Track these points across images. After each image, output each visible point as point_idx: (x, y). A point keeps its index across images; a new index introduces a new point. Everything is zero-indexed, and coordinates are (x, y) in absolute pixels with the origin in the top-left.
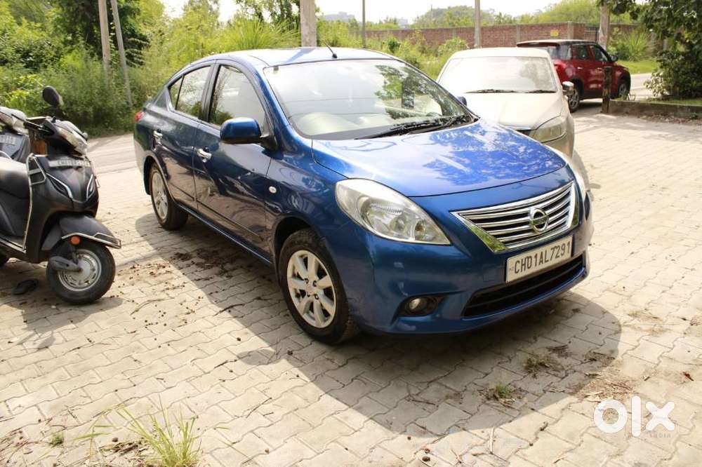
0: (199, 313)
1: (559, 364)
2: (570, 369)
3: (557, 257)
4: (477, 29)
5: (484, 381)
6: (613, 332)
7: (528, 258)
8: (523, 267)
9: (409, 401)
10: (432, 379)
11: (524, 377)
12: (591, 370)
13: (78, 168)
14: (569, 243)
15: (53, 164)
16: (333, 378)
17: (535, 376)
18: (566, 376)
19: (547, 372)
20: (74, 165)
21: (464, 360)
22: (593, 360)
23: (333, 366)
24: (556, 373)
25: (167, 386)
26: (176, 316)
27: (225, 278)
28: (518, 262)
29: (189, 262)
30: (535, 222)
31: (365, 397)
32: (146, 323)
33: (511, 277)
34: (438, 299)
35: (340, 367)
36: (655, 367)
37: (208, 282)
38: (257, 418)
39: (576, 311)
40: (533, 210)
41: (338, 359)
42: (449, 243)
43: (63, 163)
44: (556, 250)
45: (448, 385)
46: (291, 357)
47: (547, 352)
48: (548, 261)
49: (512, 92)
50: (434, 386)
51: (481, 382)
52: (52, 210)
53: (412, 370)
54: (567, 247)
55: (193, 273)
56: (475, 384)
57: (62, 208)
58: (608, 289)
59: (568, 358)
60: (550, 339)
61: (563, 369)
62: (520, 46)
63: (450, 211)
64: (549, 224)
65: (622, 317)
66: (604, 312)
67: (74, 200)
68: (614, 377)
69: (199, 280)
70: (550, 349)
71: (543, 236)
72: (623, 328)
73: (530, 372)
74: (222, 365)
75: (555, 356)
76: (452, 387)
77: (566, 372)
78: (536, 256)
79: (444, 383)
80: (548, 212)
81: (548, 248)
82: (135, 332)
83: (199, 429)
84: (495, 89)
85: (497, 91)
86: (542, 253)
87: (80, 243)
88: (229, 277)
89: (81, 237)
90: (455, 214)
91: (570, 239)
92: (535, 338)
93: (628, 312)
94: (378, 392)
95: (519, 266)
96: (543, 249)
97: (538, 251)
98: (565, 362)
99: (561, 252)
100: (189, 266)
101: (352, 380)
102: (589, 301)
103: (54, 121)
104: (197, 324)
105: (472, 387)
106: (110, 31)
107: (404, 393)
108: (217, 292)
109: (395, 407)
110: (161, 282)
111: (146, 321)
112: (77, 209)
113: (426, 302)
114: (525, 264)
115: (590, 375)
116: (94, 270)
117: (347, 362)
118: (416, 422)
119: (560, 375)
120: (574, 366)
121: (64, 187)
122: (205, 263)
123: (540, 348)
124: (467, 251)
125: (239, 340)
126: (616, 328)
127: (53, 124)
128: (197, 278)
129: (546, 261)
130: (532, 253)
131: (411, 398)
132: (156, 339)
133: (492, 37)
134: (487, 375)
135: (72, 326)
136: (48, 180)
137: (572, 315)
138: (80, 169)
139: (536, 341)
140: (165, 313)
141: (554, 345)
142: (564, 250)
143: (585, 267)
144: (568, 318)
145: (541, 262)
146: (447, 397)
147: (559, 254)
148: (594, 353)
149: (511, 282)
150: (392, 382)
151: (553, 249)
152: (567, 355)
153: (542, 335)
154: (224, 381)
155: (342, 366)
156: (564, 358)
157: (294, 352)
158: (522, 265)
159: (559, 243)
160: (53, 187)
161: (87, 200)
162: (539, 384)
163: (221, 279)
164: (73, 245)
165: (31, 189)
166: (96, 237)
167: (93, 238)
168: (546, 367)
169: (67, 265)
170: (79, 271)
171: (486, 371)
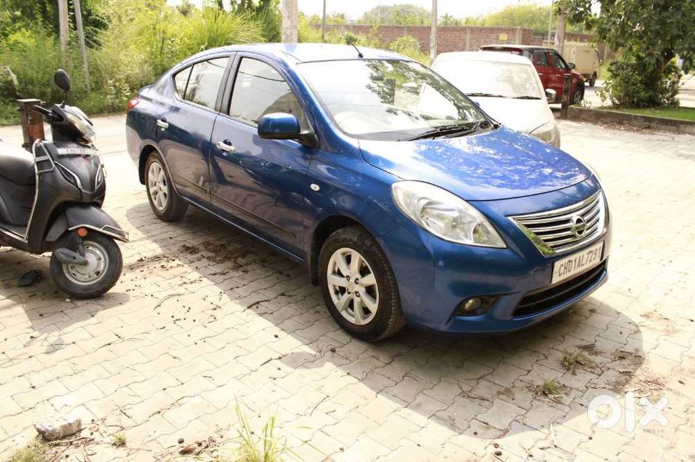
0: (226, 309)
1: (593, 362)
2: (604, 367)
3: (591, 261)
5: (528, 378)
6: (633, 332)
7: (570, 262)
8: (566, 270)
9: (463, 397)
10: (479, 376)
11: (564, 374)
12: (624, 368)
13: (86, 156)
14: (600, 248)
15: (62, 151)
16: (383, 375)
17: (574, 373)
18: (603, 372)
19: (584, 370)
20: (83, 153)
21: (503, 358)
22: (622, 358)
23: (379, 364)
24: (592, 370)
25: (218, 384)
26: (203, 312)
28: (562, 265)
29: (198, 255)
30: (577, 228)
31: (421, 394)
32: (174, 319)
33: (557, 279)
34: (492, 300)
35: (387, 364)
37: (225, 277)
39: (593, 311)
40: (575, 216)
41: (383, 358)
42: (505, 246)
43: (71, 150)
44: (590, 255)
45: (496, 382)
46: (336, 354)
47: (578, 350)
48: (584, 265)
49: (500, 96)
50: (483, 383)
51: (526, 378)
52: (60, 200)
53: (458, 367)
54: (598, 251)
56: (521, 381)
57: (70, 198)
59: (599, 356)
60: (577, 338)
61: (598, 367)
63: (506, 216)
64: (588, 229)
65: (637, 320)
66: (619, 313)
67: (83, 190)
68: (645, 374)
69: (215, 274)
70: (580, 347)
71: (582, 241)
72: (642, 329)
73: (568, 370)
74: (267, 362)
75: (586, 353)
76: (500, 384)
77: (601, 369)
78: (575, 260)
79: (492, 380)
80: (586, 218)
81: (584, 253)
82: (164, 328)
84: (484, 93)
85: (486, 95)
86: (580, 257)
87: (88, 235)
88: (246, 272)
89: (88, 229)
90: (509, 218)
91: (601, 243)
92: (563, 337)
93: (639, 314)
94: (432, 388)
95: (562, 268)
96: (581, 254)
97: (577, 256)
98: (598, 359)
99: (594, 256)
100: (199, 259)
101: (403, 377)
103: (63, 107)
104: (227, 320)
105: (518, 384)
107: (457, 390)
108: (237, 287)
109: (452, 404)
110: (175, 276)
111: (173, 317)
112: (86, 200)
113: (479, 303)
114: (567, 268)
115: (624, 372)
117: (393, 360)
118: (477, 418)
119: (596, 372)
120: (606, 363)
121: (72, 175)
122: (216, 257)
123: (570, 345)
124: (519, 252)
125: (276, 336)
126: (634, 328)
127: (62, 109)
128: (213, 272)
129: (582, 265)
130: (572, 258)
131: (465, 394)
132: (189, 336)
134: (529, 372)
136: (56, 169)
137: (590, 315)
138: (88, 157)
139: (564, 340)
140: (190, 308)
141: (582, 343)
142: (596, 254)
143: (606, 270)
144: (587, 318)
145: (579, 265)
146: (499, 393)
147: (592, 258)
148: (621, 351)
149: (556, 284)
150: (442, 380)
151: (588, 253)
152: (597, 354)
153: (568, 334)
154: (275, 379)
155: (389, 363)
156: (595, 356)
157: (336, 350)
158: (565, 268)
159: (593, 248)
160: (62, 177)
161: (96, 190)
162: (580, 381)
163: (237, 274)
164: (80, 237)
165: (37, 176)
166: (104, 229)
167: (101, 230)
168: (582, 364)
169: (74, 258)
170: (85, 264)
171: (528, 368)
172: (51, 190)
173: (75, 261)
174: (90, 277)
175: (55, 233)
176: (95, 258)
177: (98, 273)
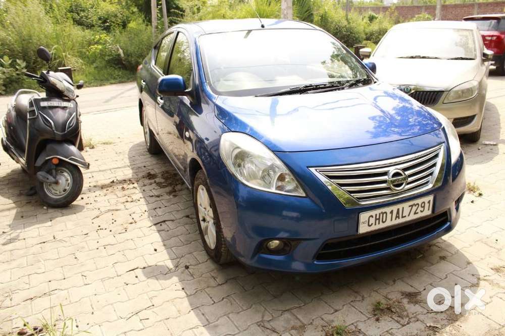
0: (139, 224)
1: (406, 311)
2: (414, 318)
3: (415, 213)
4: (438, 7)
5: (330, 317)
6: (470, 285)
7: (383, 213)
8: (377, 221)
9: (259, 326)
10: (287, 308)
11: (369, 318)
12: (434, 322)
14: (429, 202)
15: (43, 104)
16: (209, 295)
17: (377, 320)
18: (408, 324)
19: (391, 317)
20: (60, 105)
21: (322, 294)
23: (213, 283)
24: (399, 319)
25: (86, 283)
26: (122, 225)
27: (171, 197)
28: (372, 216)
29: (153, 181)
30: (392, 182)
31: (225, 317)
32: (99, 228)
33: (363, 229)
34: (293, 243)
35: (219, 285)
36: (500, 329)
37: (158, 199)
38: (135, 322)
39: (443, 258)
40: (392, 170)
41: (221, 277)
42: (304, 195)
43: (51, 104)
44: (414, 208)
45: (298, 316)
46: (187, 270)
47: (399, 296)
48: (405, 216)
49: (436, 58)
50: (287, 315)
51: (328, 318)
52: (41, 138)
53: (275, 297)
54: (427, 205)
55: (151, 190)
56: (322, 319)
57: (47, 136)
58: (481, 241)
59: (417, 305)
60: (408, 284)
61: (408, 316)
62: (466, 20)
63: (308, 167)
64: (409, 184)
65: (483, 270)
66: (469, 263)
67: (55, 131)
69: (152, 196)
70: (403, 294)
71: (402, 194)
72: (482, 283)
73: (375, 315)
74: (133, 270)
75: (405, 301)
76: (301, 319)
77: (409, 320)
78: (392, 212)
79: (296, 314)
80: (408, 173)
81: (406, 205)
82: (87, 234)
83: (88, 324)
84: (422, 56)
85: (424, 57)
86: (398, 209)
87: (59, 163)
88: (175, 196)
89: (60, 160)
90: (313, 170)
91: (431, 198)
92: (394, 281)
93: (491, 266)
94: (238, 313)
95: (372, 220)
96: (400, 206)
97: (394, 208)
98: (412, 308)
99: (420, 209)
100: (151, 184)
101: (223, 299)
102: (458, 250)
103: (48, 73)
104: (133, 233)
105: (318, 322)
106: (158, 4)
107: (258, 318)
108: (160, 208)
109: (245, 330)
110: (125, 196)
111: (99, 226)
112: (58, 138)
113: (284, 245)
114: (379, 219)
115: (430, 326)
117: (226, 282)
119: (402, 322)
120: (419, 314)
121: (49, 122)
122: (163, 183)
123: (392, 291)
124: (318, 201)
125: (156, 250)
126: (475, 280)
127: (47, 75)
129: (403, 217)
130: (387, 210)
131: (261, 324)
132: (98, 242)
133: (454, 13)
134: (336, 311)
135: (50, 224)
136: (40, 116)
137: (438, 262)
138: (65, 108)
139: (394, 284)
140: (115, 221)
141: (409, 289)
142: (424, 207)
143: (450, 222)
144: (433, 264)
145: (398, 217)
146: (293, 328)
147: (418, 211)
149: (363, 234)
150: (254, 306)
151: (412, 206)
152: (416, 303)
153: (402, 279)
154: (127, 285)
155: (221, 285)
156: (412, 305)
157: (190, 267)
158: (376, 219)
159: (419, 201)
160: (42, 121)
161: (66, 132)
162: (379, 328)
163: (168, 197)
164: (54, 164)
165: (28, 121)
166: (70, 159)
167: (67, 160)
168: (392, 312)
169: (48, 179)
170: (57, 183)
171: (337, 308)
172: (36, 131)
173: (48, 181)
174: (60, 192)
175: (40, 162)
176: (65, 180)
177: (65, 190)
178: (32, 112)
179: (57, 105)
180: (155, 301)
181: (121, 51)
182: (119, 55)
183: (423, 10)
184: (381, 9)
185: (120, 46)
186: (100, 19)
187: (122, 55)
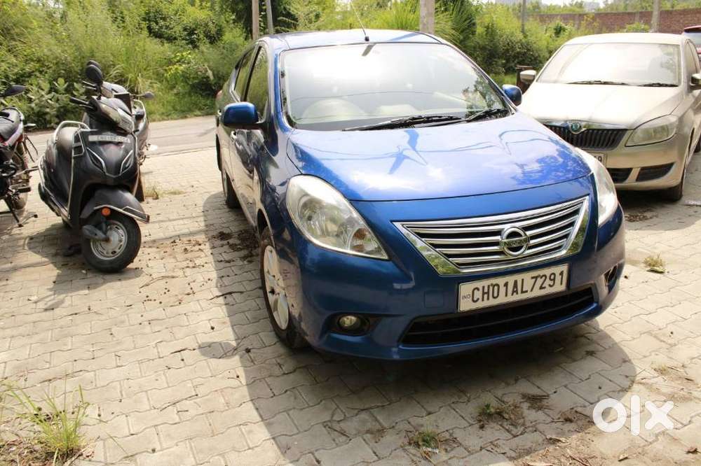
0: (198, 296)
1: (523, 418)
2: (532, 427)
3: (541, 288)
5: (421, 421)
6: (620, 389)
7: (494, 286)
8: (486, 296)
9: (325, 427)
10: (367, 406)
11: (471, 425)
12: (557, 434)
14: (562, 274)
15: (92, 138)
16: (268, 385)
17: (482, 427)
18: (522, 434)
19: (501, 425)
20: (113, 140)
21: (416, 391)
22: (568, 420)
23: (277, 371)
24: (512, 428)
25: (119, 364)
26: (176, 295)
27: (245, 262)
28: (478, 289)
29: (225, 242)
30: (507, 244)
31: (285, 413)
32: (147, 299)
33: (465, 305)
34: (371, 321)
35: (284, 374)
36: (644, 446)
37: (228, 265)
38: (172, 414)
39: (591, 353)
40: (508, 228)
41: (289, 365)
42: (386, 257)
43: (102, 138)
44: (540, 281)
45: (378, 417)
46: (247, 355)
47: (519, 399)
48: (527, 291)
49: (623, 84)
50: (364, 416)
51: (415, 421)
52: (89, 182)
53: (353, 392)
54: (558, 278)
55: (220, 254)
56: (409, 423)
57: (97, 180)
58: (649, 333)
59: (540, 412)
60: (533, 384)
61: (523, 425)
63: (392, 221)
64: (530, 248)
65: (643, 369)
66: (625, 361)
67: (107, 174)
68: (582, 447)
69: (221, 261)
70: (525, 396)
71: (525, 260)
72: (635, 387)
73: (480, 421)
74: (179, 351)
75: (525, 405)
76: (381, 421)
77: (524, 430)
78: (506, 285)
79: (375, 414)
80: (529, 233)
81: (527, 277)
82: (130, 306)
83: (113, 413)
84: (603, 80)
85: (605, 83)
86: (516, 282)
87: (110, 215)
88: (250, 262)
89: (112, 210)
90: (398, 225)
91: (564, 268)
92: (516, 380)
93: (654, 366)
94: (302, 409)
95: (478, 295)
96: (518, 277)
97: (510, 279)
98: (531, 415)
99: (548, 282)
100: (222, 246)
101: (286, 391)
102: (616, 343)
103: (99, 98)
104: (190, 305)
105: (403, 426)
106: (261, 10)
107: (326, 417)
108: (228, 276)
109: (306, 431)
110: (187, 259)
111: (147, 297)
112: (110, 182)
114: (488, 293)
115: (551, 439)
116: (121, 241)
117: (295, 371)
118: (316, 454)
119: (514, 431)
120: (539, 423)
121: (99, 161)
122: (239, 244)
123: (510, 394)
125: (213, 328)
126: (626, 383)
127: (98, 101)
129: (522, 292)
130: (500, 281)
131: (328, 424)
132: (142, 316)
134: (430, 413)
135: (86, 292)
136: (87, 154)
137: (582, 358)
138: (120, 144)
139: (516, 383)
140: (169, 291)
141: (534, 391)
142: (554, 280)
143: (597, 302)
144: (575, 361)
145: (515, 291)
146: (368, 432)
147: (546, 284)
148: (576, 412)
149: (465, 312)
150: (322, 403)
151: (536, 278)
152: (540, 408)
153: (527, 378)
154: (169, 369)
155: (287, 374)
156: (534, 411)
157: (252, 351)
158: (484, 293)
159: (547, 271)
160: (90, 160)
161: (120, 175)
162: (481, 438)
163: (241, 263)
164: (104, 216)
165: (73, 161)
166: (124, 210)
167: (121, 210)
168: (504, 418)
169: (96, 234)
170: (107, 240)
171: (431, 409)
172: (83, 173)
173: (97, 237)
174: (108, 253)
175: (86, 213)
176: (118, 237)
177: (114, 252)
178: (78, 149)
179: (110, 140)
180: (201, 390)
181: (210, 73)
182: (208, 77)
183: (637, 18)
184: (577, 17)
185: (208, 66)
186: (185, 29)
187: (212, 78)
